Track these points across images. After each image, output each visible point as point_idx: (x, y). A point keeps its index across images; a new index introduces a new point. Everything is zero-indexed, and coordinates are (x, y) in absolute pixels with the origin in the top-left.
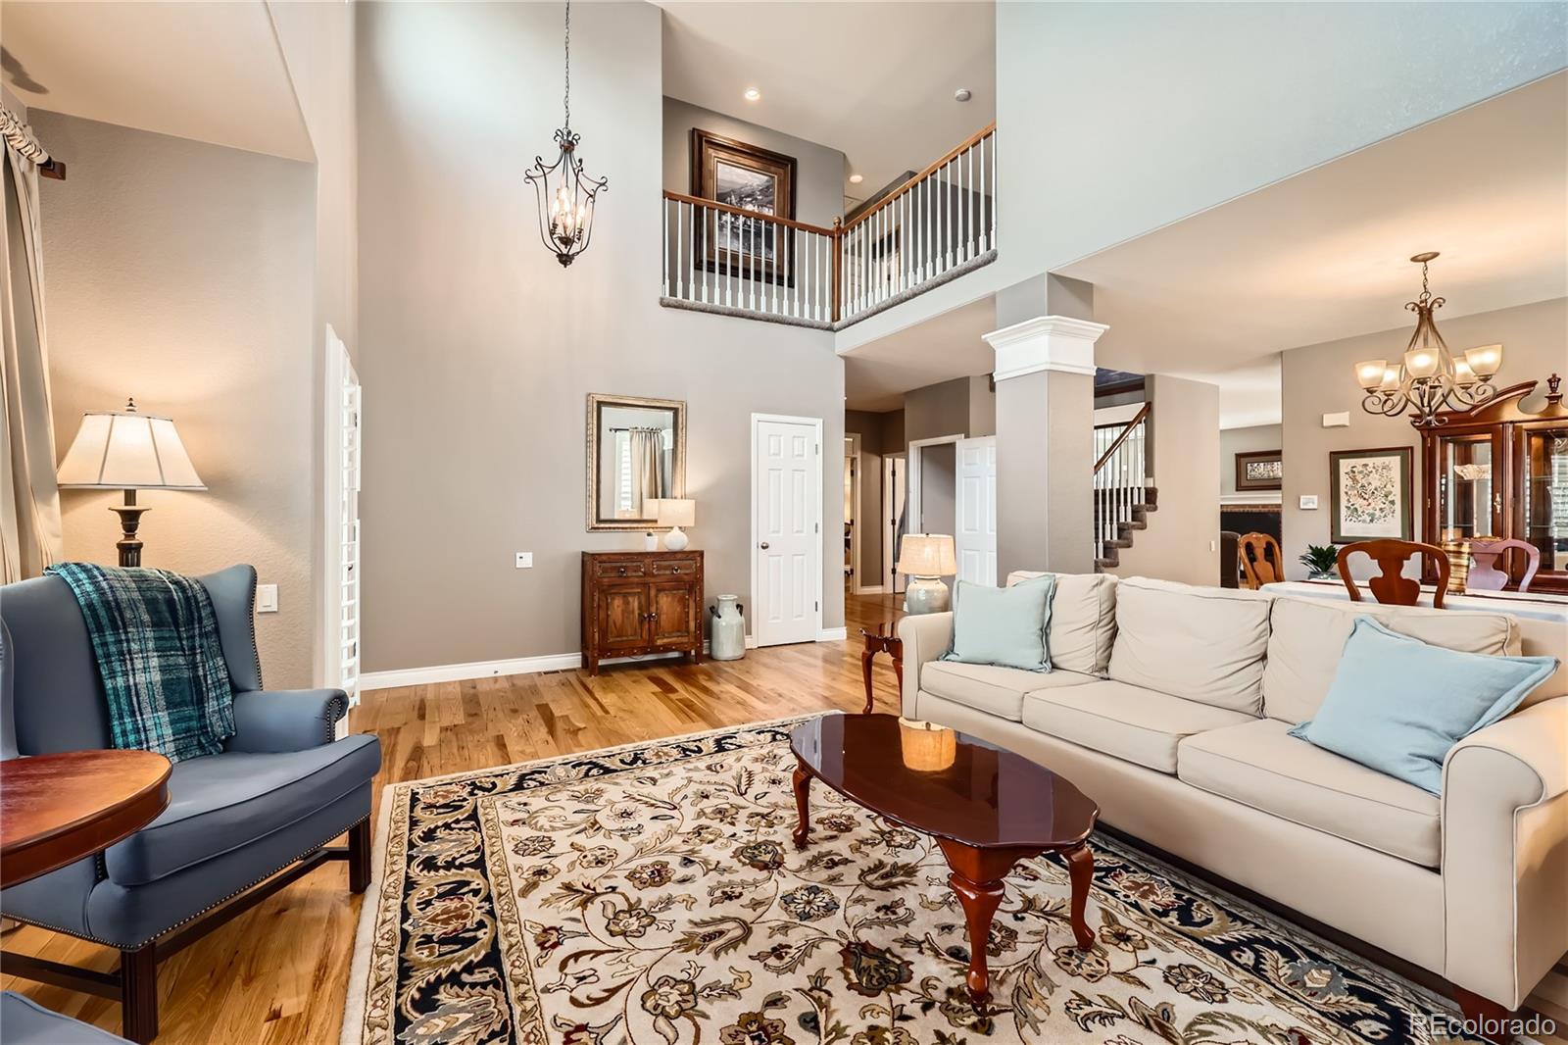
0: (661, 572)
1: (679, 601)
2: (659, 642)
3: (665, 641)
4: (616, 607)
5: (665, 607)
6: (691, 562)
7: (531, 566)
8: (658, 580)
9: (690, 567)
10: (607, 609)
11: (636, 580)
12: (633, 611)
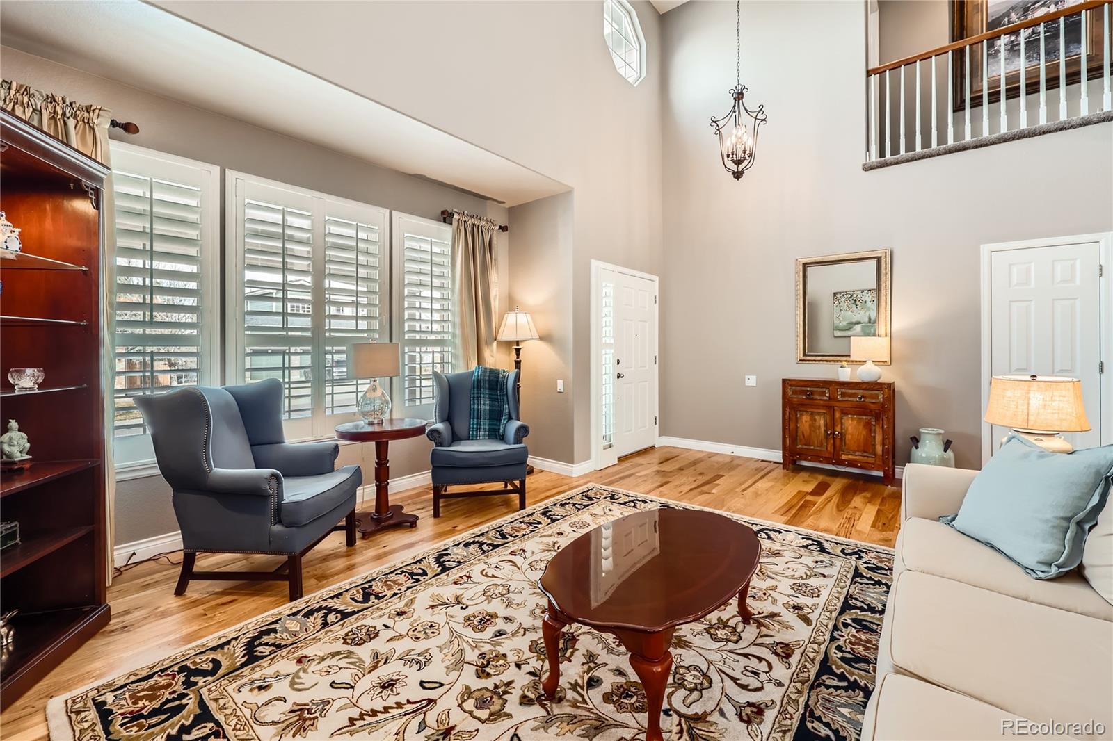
0: (846, 399)
1: (864, 426)
2: (844, 457)
3: (850, 457)
4: (804, 421)
5: (850, 428)
6: (877, 392)
7: (755, 385)
8: (842, 405)
9: (877, 397)
10: (797, 422)
11: (822, 402)
12: (820, 427)
